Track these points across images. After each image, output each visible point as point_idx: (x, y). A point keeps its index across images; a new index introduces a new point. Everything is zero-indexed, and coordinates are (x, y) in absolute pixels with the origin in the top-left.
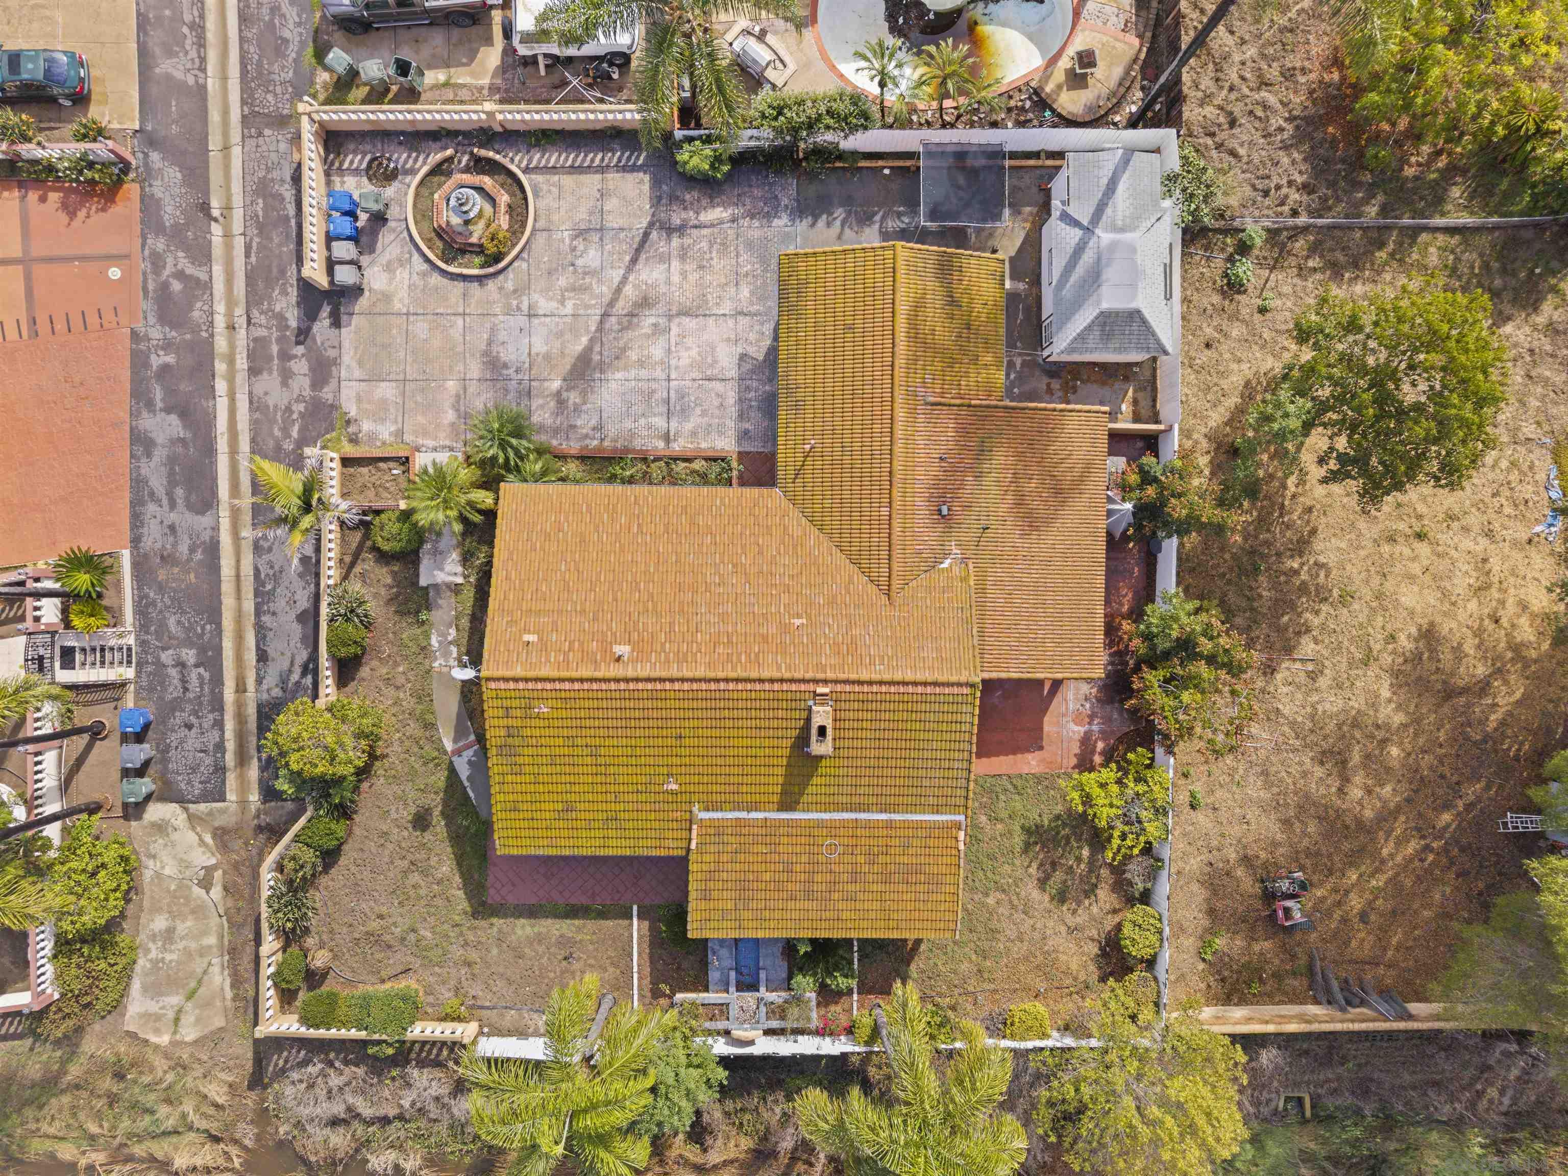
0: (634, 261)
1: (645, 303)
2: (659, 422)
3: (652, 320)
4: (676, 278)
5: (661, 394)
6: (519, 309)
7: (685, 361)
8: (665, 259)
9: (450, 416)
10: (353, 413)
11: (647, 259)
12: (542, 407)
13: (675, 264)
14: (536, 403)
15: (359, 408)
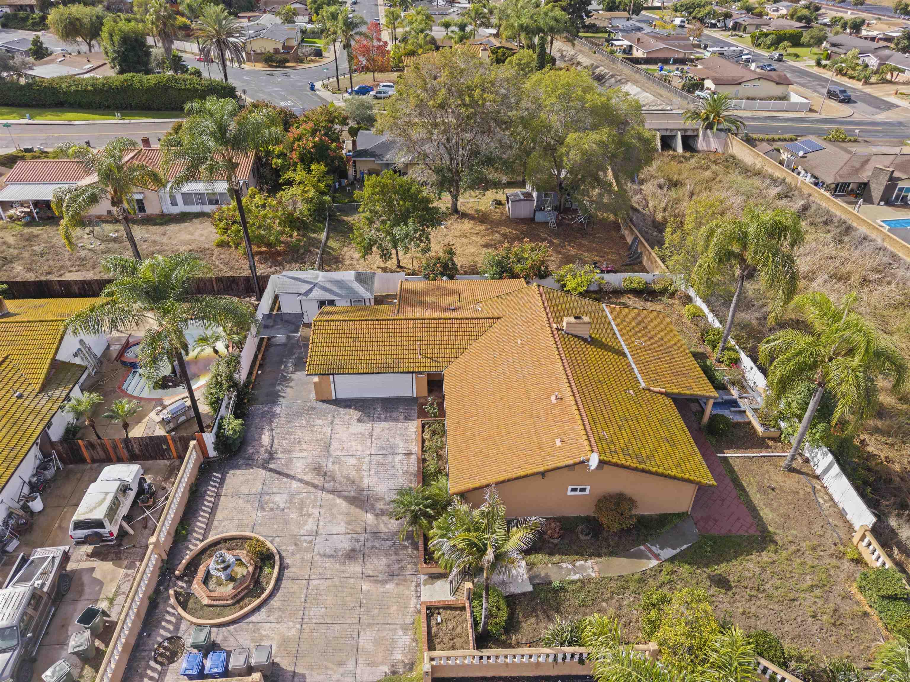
0: (287, 476)
1: (318, 469)
2: (398, 459)
3: (330, 465)
4: (304, 454)
5: (380, 458)
6: (311, 542)
7: (359, 447)
8: (290, 460)
9: (390, 586)
10: (386, 669)
11: (288, 469)
12: (386, 525)
13: (294, 455)
14: (383, 528)
15: (382, 664)
